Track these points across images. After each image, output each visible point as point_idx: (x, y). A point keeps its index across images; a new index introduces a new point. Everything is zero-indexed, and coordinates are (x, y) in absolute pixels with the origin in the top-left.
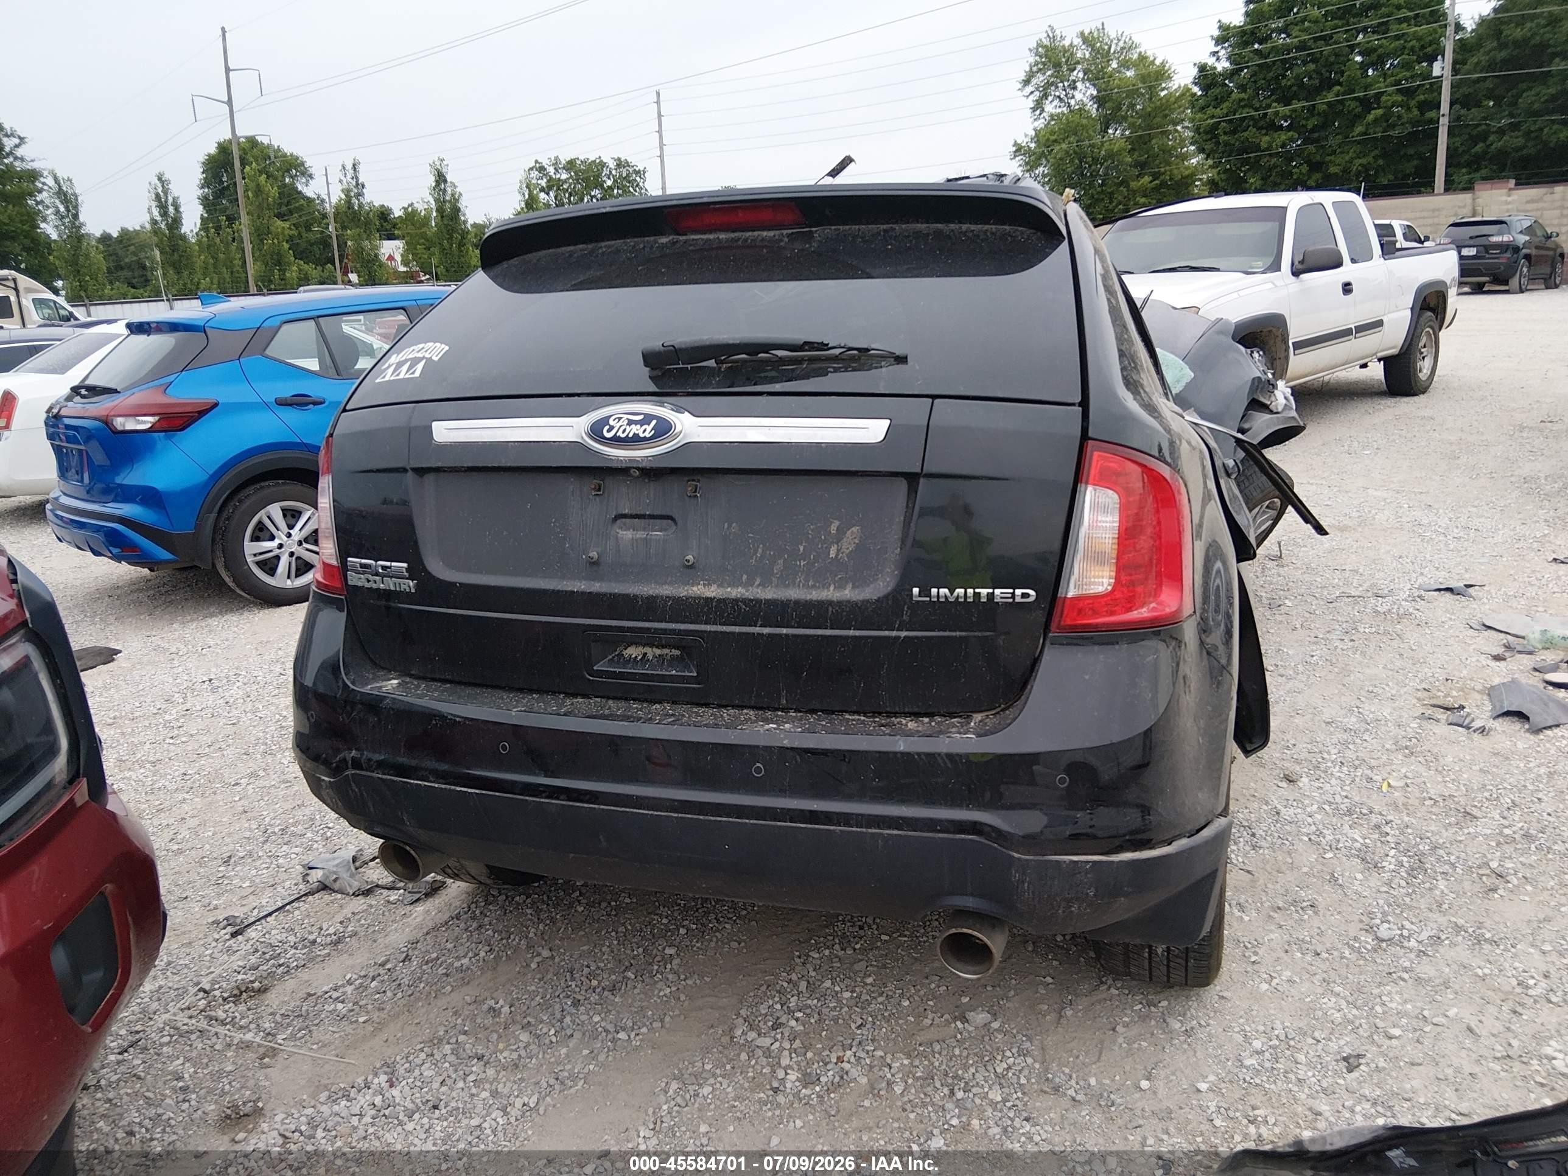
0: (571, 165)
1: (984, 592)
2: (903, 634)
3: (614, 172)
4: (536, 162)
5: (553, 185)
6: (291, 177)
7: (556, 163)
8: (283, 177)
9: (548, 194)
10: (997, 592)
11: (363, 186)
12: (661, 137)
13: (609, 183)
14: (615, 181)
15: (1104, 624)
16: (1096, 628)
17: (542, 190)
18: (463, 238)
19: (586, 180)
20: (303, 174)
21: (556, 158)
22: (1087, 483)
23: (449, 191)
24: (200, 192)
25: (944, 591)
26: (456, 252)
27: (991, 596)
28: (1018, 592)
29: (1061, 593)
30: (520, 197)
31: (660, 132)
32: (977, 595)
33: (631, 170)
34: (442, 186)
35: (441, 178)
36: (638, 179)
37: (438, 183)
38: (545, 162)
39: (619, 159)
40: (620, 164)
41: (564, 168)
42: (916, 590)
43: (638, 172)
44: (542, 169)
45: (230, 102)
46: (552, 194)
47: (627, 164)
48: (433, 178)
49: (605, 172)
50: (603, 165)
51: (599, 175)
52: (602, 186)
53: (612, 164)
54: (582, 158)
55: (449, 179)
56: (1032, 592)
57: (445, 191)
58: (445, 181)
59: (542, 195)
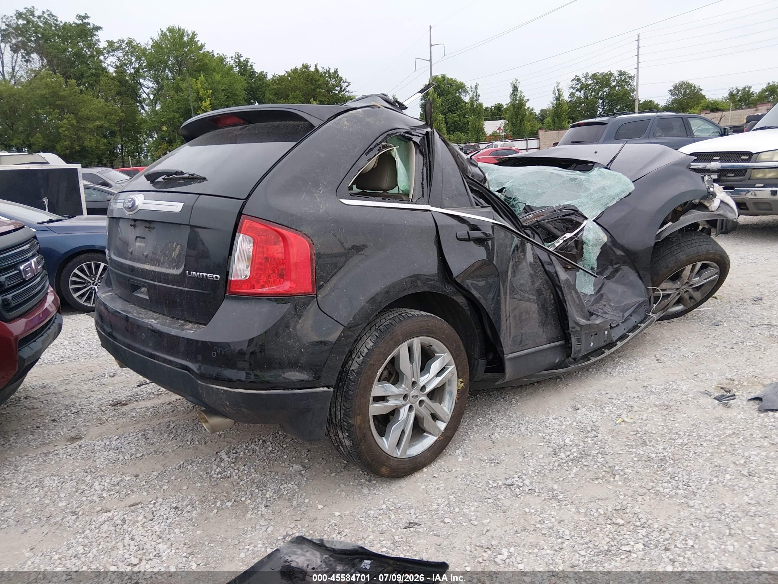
0: (594, 76)
1: (205, 274)
2: (186, 289)
3: (617, 78)
4: (576, 76)
5: (585, 87)
6: (459, 93)
7: (586, 77)
8: (456, 93)
9: (580, 92)
10: (208, 275)
11: (479, 96)
12: (638, 58)
13: (614, 84)
14: (617, 83)
15: (244, 293)
16: (242, 294)
17: (578, 90)
18: (523, 118)
19: (602, 83)
20: (464, 91)
21: (587, 73)
22: (240, 232)
23: (519, 95)
24: (420, 102)
25: (194, 273)
26: (518, 125)
27: (206, 276)
28: (215, 276)
29: (229, 278)
30: (553, 96)
31: (638, 55)
32: (203, 275)
33: (627, 76)
34: (516, 93)
35: (515, 89)
36: (630, 81)
37: (514, 91)
38: (581, 76)
39: (621, 71)
40: (621, 74)
41: (590, 78)
42: (187, 272)
43: (630, 77)
44: (579, 79)
45: (430, 60)
46: (582, 92)
47: (625, 73)
48: (512, 90)
49: (613, 78)
50: (611, 74)
51: (609, 81)
52: (610, 86)
53: (616, 74)
54: (600, 72)
55: (519, 89)
56: (218, 276)
57: (516, 95)
58: (517, 90)
59: (578, 93)
